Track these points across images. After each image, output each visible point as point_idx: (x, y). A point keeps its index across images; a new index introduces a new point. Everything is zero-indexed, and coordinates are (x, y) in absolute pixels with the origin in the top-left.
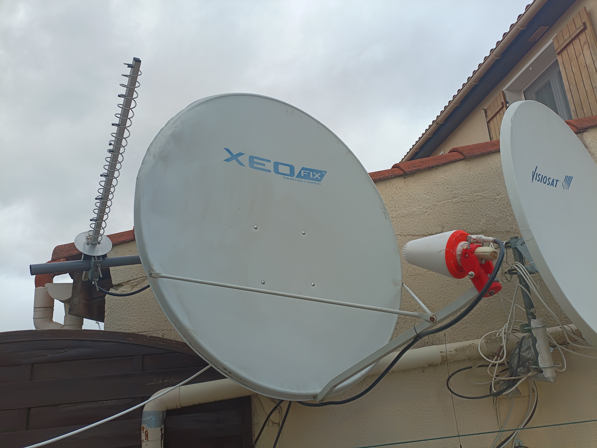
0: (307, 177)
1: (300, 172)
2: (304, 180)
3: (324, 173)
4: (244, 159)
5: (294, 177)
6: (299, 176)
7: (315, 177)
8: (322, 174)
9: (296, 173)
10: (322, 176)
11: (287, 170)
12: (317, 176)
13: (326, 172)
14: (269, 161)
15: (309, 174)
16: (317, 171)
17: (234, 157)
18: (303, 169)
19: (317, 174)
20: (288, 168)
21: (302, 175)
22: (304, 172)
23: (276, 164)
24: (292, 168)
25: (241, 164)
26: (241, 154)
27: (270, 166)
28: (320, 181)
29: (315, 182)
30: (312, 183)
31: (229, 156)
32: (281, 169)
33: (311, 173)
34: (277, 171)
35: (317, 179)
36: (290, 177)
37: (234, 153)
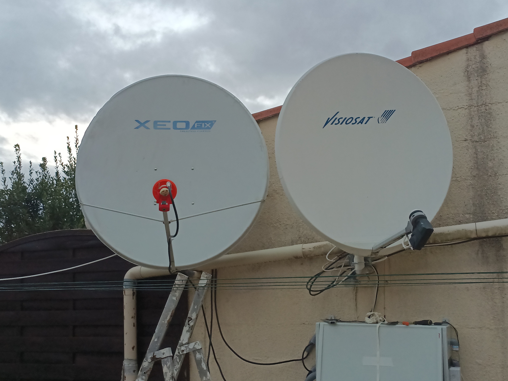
20: (185, 123)
29: (206, 130)
37: (142, 122)
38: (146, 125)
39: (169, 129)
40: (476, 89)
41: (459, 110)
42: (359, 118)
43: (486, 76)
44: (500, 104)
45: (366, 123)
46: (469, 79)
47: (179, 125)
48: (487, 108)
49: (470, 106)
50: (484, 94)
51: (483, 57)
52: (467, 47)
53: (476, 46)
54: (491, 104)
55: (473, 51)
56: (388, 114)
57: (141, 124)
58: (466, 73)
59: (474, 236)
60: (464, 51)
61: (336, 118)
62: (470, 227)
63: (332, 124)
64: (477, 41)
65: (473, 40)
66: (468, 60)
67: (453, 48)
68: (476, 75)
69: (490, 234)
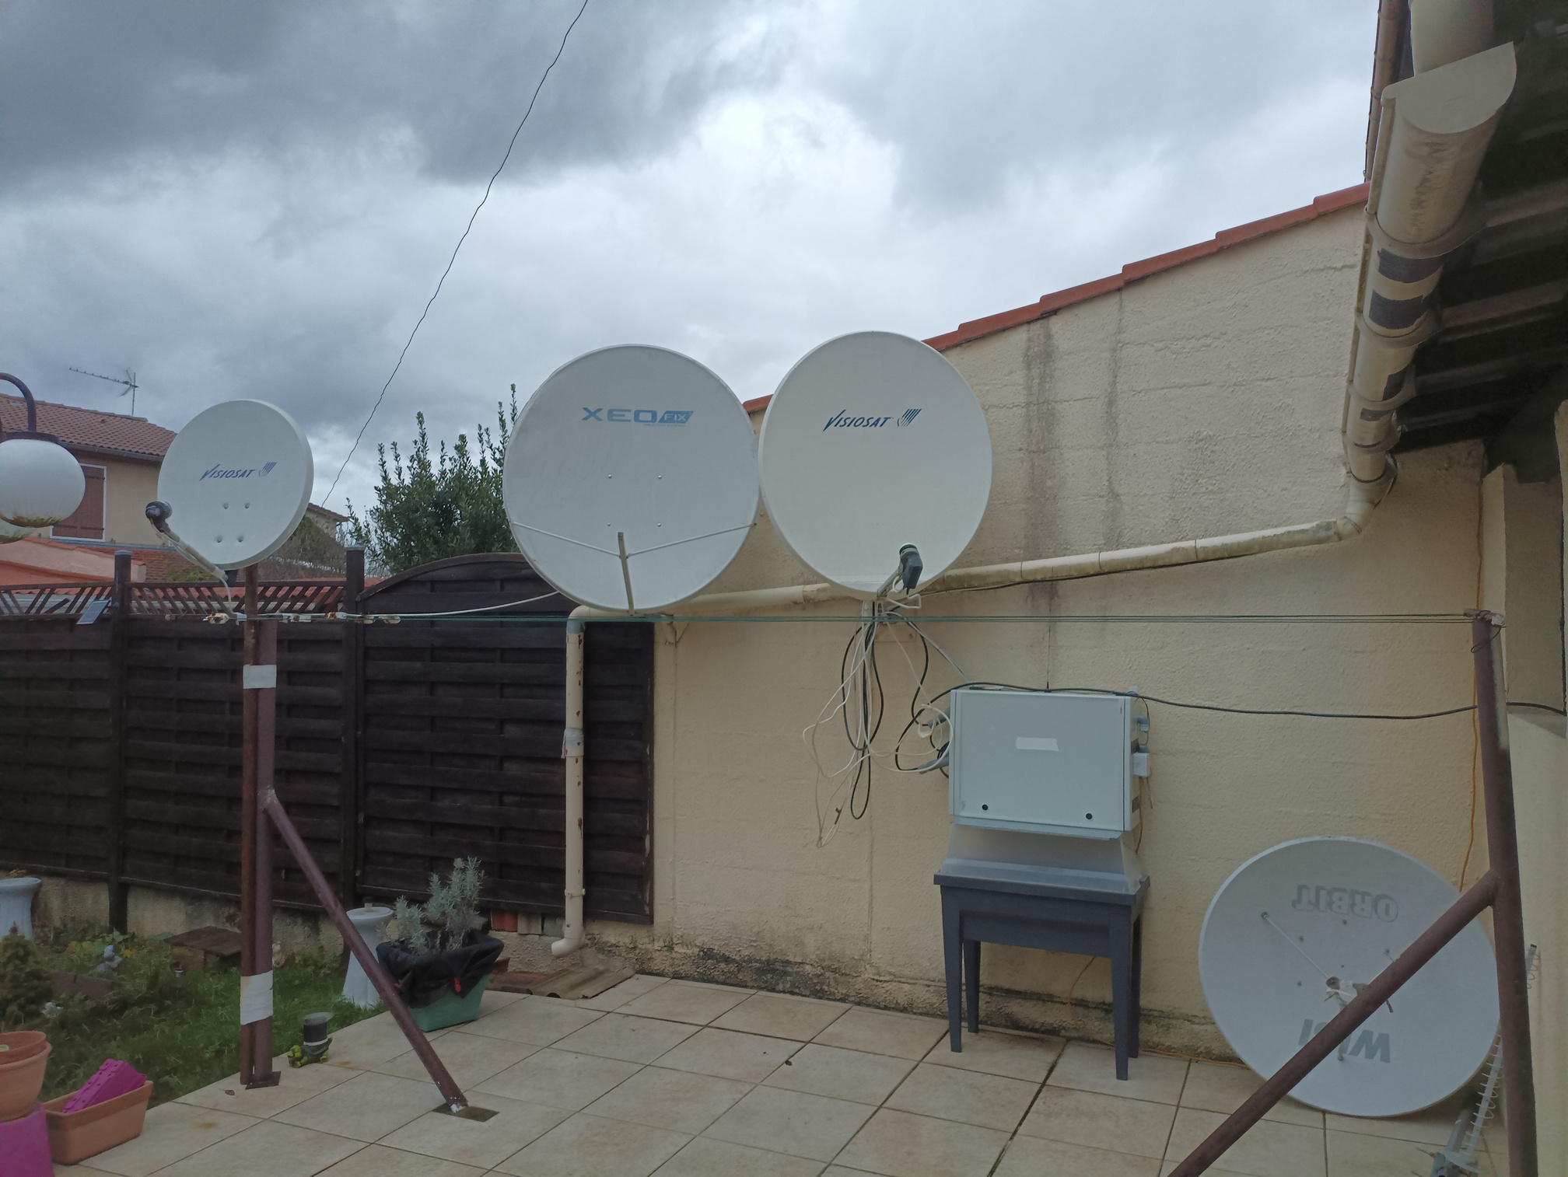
3: (690, 413)
5: (657, 423)
6: (662, 420)
7: (679, 420)
15: (674, 417)
22: (667, 416)
28: (685, 422)
29: (680, 424)
30: (676, 426)
34: (637, 420)
37: (593, 411)
38: (598, 414)
39: (629, 421)
40: (1036, 381)
41: (1015, 409)
42: (872, 418)
43: (1051, 364)
44: (1066, 403)
45: (881, 426)
46: (1028, 366)
47: (643, 416)
48: (1050, 407)
49: (1028, 404)
50: (1047, 388)
51: (1049, 337)
52: (1029, 322)
53: (1041, 322)
54: (1056, 402)
55: (1036, 327)
56: (911, 415)
57: (592, 414)
58: (1026, 358)
59: (1018, 579)
60: (1025, 328)
61: (842, 419)
62: (1014, 566)
63: (836, 426)
64: (1042, 314)
65: (1037, 314)
66: (1029, 340)
67: (1009, 324)
68: (1038, 361)
69: (1039, 577)
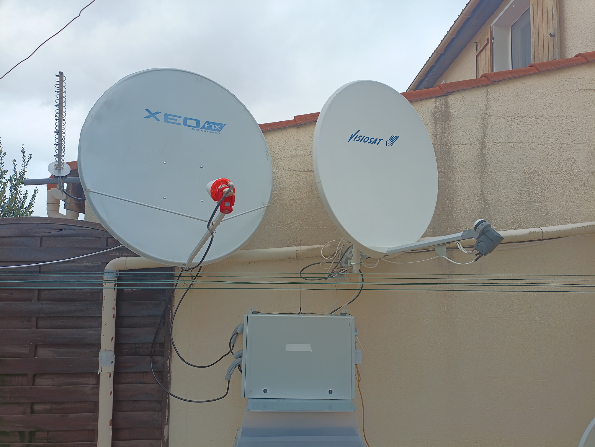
0: (210, 128)
1: (204, 125)
2: (207, 130)
3: (223, 125)
4: (161, 116)
5: (199, 129)
6: (203, 127)
7: (216, 129)
8: (222, 126)
9: (201, 125)
10: (221, 128)
11: (194, 123)
12: (217, 127)
13: (225, 125)
14: (180, 117)
15: (211, 126)
16: (218, 124)
17: (152, 115)
18: (207, 122)
19: (218, 126)
20: (195, 122)
21: (206, 127)
22: (207, 125)
23: (186, 120)
24: (198, 122)
25: (158, 120)
26: (158, 113)
27: (181, 121)
28: (220, 131)
29: (215, 132)
30: (213, 132)
31: (149, 114)
32: (189, 122)
33: (213, 125)
34: (185, 124)
35: (217, 130)
36: (196, 129)
37: (153, 112)
38: (157, 116)
39: (180, 124)
42: (373, 138)
43: (448, 122)
44: (457, 146)
45: (377, 144)
46: (435, 122)
48: (448, 147)
50: (446, 136)
51: (447, 107)
52: (436, 97)
53: (443, 98)
54: (451, 145)
55: (440, 101)
56: (393, 139)
58: (434, 118)
60: (434, 100)
61: (357, 136)
63: (354, 140)
64: (444, 94)
65: (441, 93)
66: (436, 107)
67: (425, 97)
68: (441, 120)
